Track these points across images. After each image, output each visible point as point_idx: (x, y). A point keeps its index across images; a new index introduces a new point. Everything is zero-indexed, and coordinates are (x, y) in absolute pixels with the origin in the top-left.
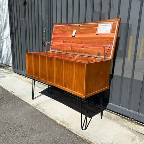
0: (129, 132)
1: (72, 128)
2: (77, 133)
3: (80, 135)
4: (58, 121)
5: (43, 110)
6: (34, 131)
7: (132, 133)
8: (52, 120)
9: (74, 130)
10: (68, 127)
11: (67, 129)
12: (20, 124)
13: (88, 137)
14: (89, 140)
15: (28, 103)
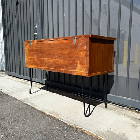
0: (129, 120)
1: (62, 118)
2: (67, 122)
3: (71, 124)
4: (46, 112)
5: (32, 103)
6: (17, 123)
7: (132, 121)
8: (40, 111)
9: (64, 120)
10: (58, 117)
11: (56, 119)
12: (2, 117)
13: (80, 125)
14: (81, 129)
15: (16, 98)
